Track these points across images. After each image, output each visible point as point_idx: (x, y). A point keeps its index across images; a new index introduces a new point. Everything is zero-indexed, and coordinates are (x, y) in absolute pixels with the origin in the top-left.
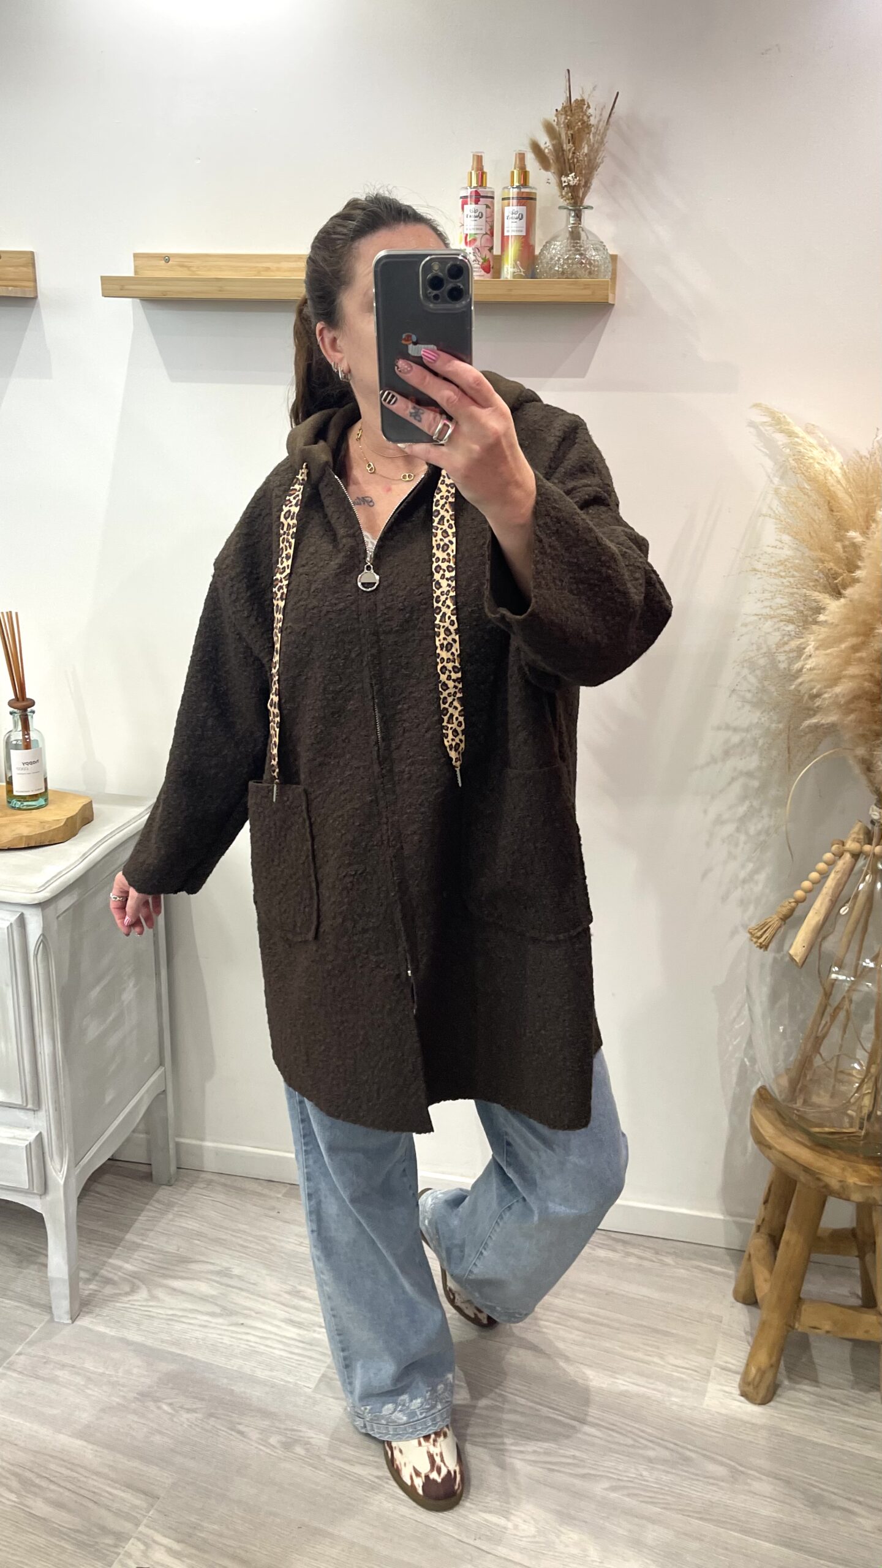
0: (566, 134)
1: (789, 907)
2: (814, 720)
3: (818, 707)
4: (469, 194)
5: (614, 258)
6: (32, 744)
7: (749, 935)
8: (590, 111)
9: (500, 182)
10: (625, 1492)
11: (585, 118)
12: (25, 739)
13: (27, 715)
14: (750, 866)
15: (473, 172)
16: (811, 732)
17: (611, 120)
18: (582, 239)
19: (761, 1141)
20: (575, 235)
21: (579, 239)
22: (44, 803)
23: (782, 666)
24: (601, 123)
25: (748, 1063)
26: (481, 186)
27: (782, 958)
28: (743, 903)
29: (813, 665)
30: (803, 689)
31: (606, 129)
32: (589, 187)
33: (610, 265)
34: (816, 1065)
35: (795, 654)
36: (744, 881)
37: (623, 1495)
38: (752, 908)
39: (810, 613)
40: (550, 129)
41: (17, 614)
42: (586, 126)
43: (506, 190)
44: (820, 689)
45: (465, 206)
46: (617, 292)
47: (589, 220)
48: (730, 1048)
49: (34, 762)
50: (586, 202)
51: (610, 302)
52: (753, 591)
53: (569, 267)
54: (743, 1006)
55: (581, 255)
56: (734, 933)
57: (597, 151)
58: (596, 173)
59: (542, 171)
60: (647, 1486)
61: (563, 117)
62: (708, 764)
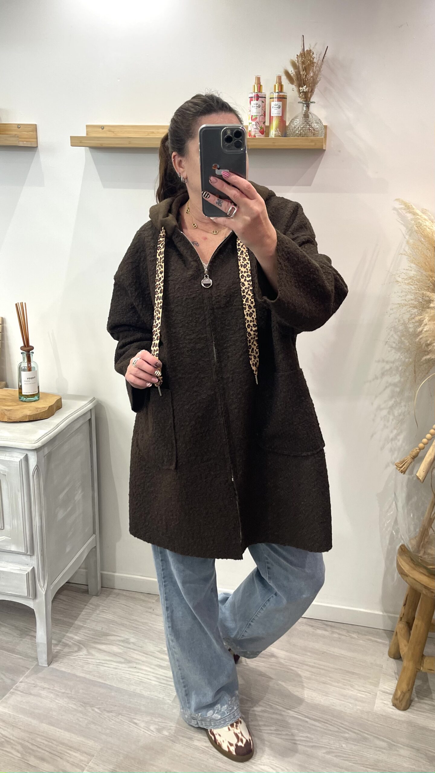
0: (302, 67)
1: (416, 452)
2: (428, 357)
3: (430, 350)
4: (253, 96)
5: (326, 127)
6: (32, 369)
7: (395, 466)
8: (314, 56)
9: (269, 90)
10: (334, 755)
11: (312, 59)
12: (28, 367)
13: (30, 354)
14: (395, 432)
15: (255, 85)
16: (426, 363)
17: (324, 60)
18: (310, 118)
19: (402, 573)
20: (306, 116)
21: (309, 118)
22: (37, 399)
23: (411, 330)
24: (319, 62)
25: (394, 533)
26: (260, 92)
27: (413, 478)
28: (392, 451)
29: (428, 329)
30: (423, 341)
31: (322, 64)
32: (313, 93)
33: (324, 130)
34: (430, 534)
35: (418, 324)
36: (392, 440)
37: (333, 756)
38: (396, 453)
39: (425, 303)
40: (294, 64)
41: (25, 303)
42: (312, 63)
43: (272, 94)
44: (431, 341)
45: (252, 102)
46: (327, 144)
47: (313, 109)
48: (386, 525)
49: (33, 378)
50: (312, 100)
51: (324, 148)
52: (397, 292)
53: (303, 131)
54: (392, 503)
55: (310, 125)
56: (387, 466)
57: (317, 75)
58: (316, 86)
59: (290, 84)
60: (346, 752)
61: (301, 58)
62: (374, 380)
